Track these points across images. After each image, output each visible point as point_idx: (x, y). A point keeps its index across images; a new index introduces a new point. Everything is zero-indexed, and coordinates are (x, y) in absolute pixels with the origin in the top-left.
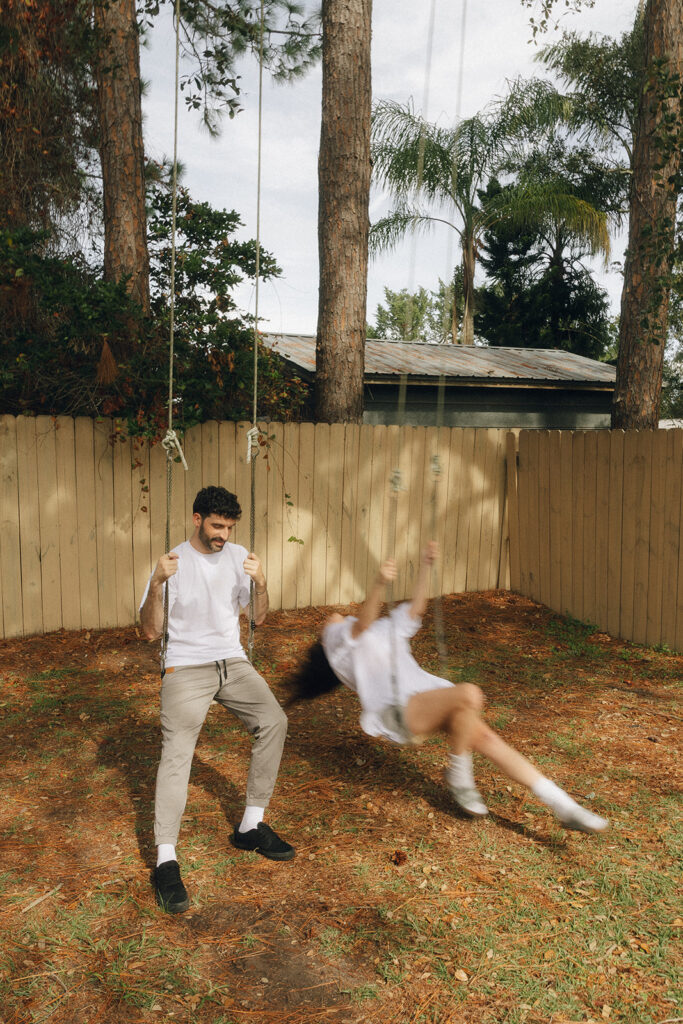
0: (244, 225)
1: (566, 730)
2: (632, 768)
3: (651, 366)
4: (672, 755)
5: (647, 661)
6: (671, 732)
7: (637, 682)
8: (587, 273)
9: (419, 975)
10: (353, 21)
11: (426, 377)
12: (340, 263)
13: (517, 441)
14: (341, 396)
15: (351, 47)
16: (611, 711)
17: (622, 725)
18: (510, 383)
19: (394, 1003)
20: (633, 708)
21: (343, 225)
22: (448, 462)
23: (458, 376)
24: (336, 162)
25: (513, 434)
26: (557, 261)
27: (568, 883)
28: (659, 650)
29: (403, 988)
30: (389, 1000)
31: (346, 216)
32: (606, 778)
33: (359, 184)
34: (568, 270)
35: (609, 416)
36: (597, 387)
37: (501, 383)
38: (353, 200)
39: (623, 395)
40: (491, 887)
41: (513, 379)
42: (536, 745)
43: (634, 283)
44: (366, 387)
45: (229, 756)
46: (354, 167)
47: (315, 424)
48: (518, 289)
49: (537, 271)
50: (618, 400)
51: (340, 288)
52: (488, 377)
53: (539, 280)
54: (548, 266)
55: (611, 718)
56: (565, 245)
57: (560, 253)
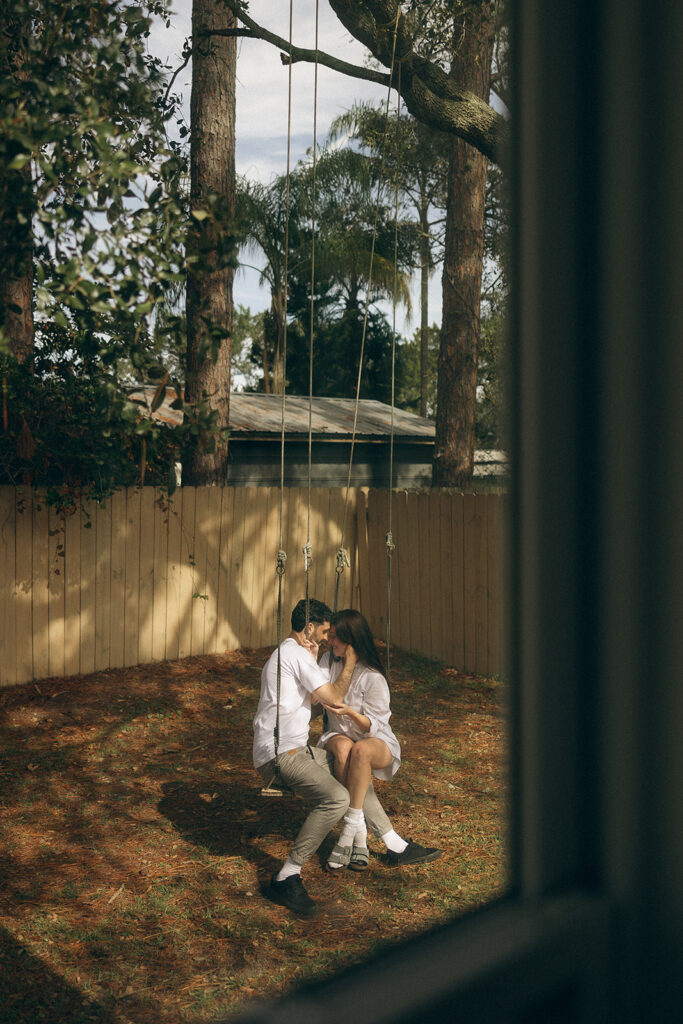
1: (448, 747)
5: (492, 689)
7: (490, 706)
8: (383, 316)
10: (221, 131)
11: (269, 434)
13: (367, 497)
15: (219, 154)
16: (477, 730)
17: (489, 740)
20: (493, 727)
22: (309, 519)
23: (297, 433)
25: (363, 493)
26: (352, 303)
28: (499, 679)
31: (215, 298)
34: (364, 311)
35: (430, 467)
36: (416, 441)
37: (334, 438)
38: (221, 284)
39: (442, 452)
41: (345, 434)
42: (431, 760)
44: (232, 445)
48: (318, 329)
49: (336, 311)
50: (439, 455)
52: (324, 433)
53: (335, 320)
54: (344, 307)
55: (479, 736)
56: (360, 287)
57: (356, 295)
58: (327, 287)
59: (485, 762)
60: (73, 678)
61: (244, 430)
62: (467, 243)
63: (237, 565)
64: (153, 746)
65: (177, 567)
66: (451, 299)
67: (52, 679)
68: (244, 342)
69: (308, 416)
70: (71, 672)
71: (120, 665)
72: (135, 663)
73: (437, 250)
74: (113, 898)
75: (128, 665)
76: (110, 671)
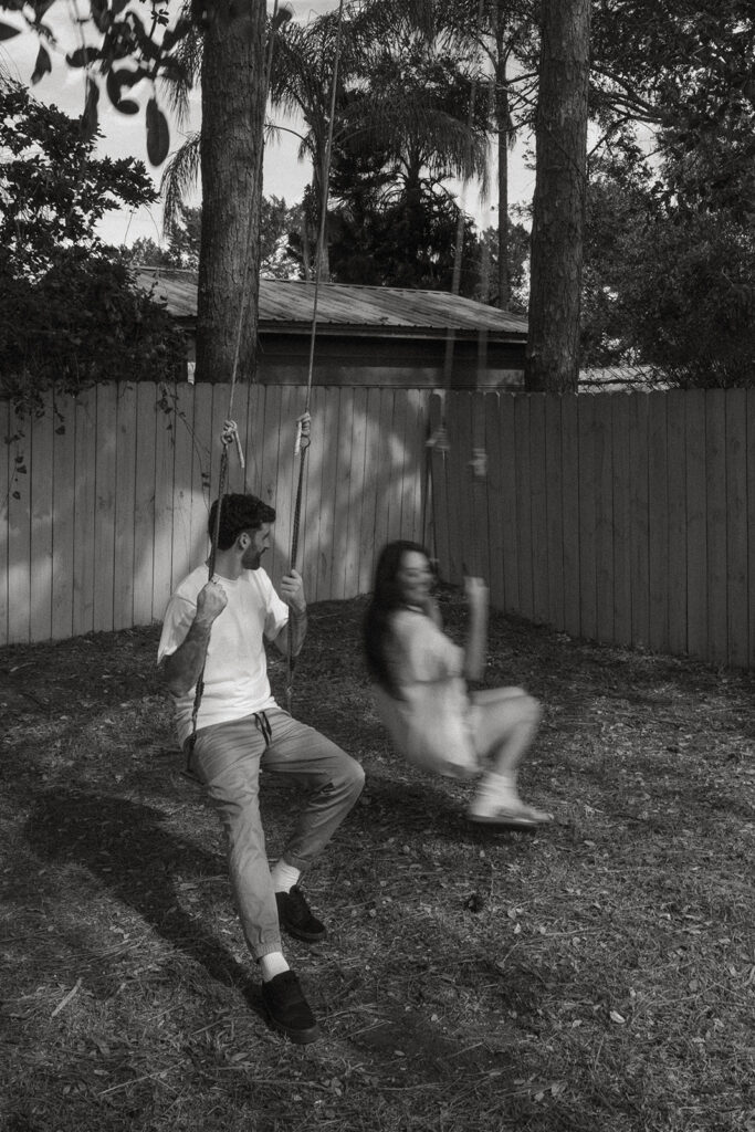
0: (103, 137)
2: (667, 782)
3: (568, 315)
4: (701, 765)
5: (623, 663)
6: (687, 741)
7: (624, 687)
8: (451, 198)
9: (568, 1024)
12: (232, 189)
13: (443, 402)
14: (234, 350)
16: (611, 721)
17: (631, 737)
18: (406, 333)
19: (559, 1057)
20: (633, 717)
21: (235, 145)
22: (362, 429)
24: (228, 70)
25: (437, 397)
26: (413, 181)
27: (672, 909)
28: (631, 648)
29: (560, 1040)
30: (550, 1052)
31: (239, 134)
32: (648, 796)
33: (254, 97)
34: (428, 193)
35: (521, 373)
36: (501, 338)
37: (396, 333)
38: (247, 116)
39: (539, 349)
40: (592, 923)
41: (409, 327)
42: (551, 766)
43: (546, 221)
44: (262, 337)
45: (195, 808)
46: (248, 77)
47: (213, 384)
48: (372, 214)
49: (392, 192)
50: (534, 355)
51: (232, 218)
52: (383, 325)
53: (392, 204)
54: (403, 187)
55: (615, 730)
56: (422, 163)
57: (417, 173)
58: (381, 163)
59: (632, 769)
60: (41, 645)
61: (278, 319)
62: (569, 77)
63: (269, 491)
64: (147, 743)
65: (187, 495)
66: (547, 151)
67: (12, 646)
68: (279, 241)
69: (361, 307)
70: (39, 636)
71: (108, 628)
72: (128, 625)
73: (519, 111)
74: (61, 1006)
75: (119, 627)
76: (92, 636)
